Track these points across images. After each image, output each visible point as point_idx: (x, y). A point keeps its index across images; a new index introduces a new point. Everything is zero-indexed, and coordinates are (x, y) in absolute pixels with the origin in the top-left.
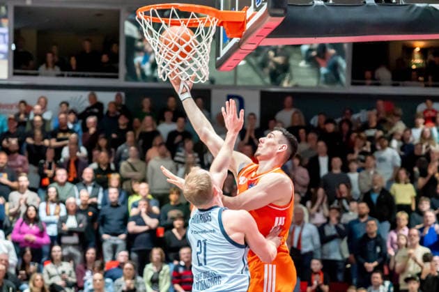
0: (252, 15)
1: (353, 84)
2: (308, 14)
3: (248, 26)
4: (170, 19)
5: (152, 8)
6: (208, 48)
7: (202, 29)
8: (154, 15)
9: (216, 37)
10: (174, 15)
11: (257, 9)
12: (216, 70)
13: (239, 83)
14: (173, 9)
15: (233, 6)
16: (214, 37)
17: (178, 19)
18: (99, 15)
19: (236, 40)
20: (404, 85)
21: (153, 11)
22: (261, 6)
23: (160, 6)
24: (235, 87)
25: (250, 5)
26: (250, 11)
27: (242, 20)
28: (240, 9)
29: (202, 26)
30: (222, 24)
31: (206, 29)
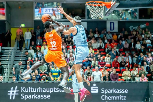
0: (112, 3)
1: (139, 19)
2: (125, 2)
3: (111, 6)
4: (94, 5)
5: (89, 2)
6: (103, 11)
7: (101, 7)
8: (90, 4)
9: (105, 8)
10: (94, 4)
11: (113, 2)
12: (105, 16)
13: (113, 19)
14: (94, 2)
15: (108, 1)
16: (104, 8)
17: (96, 4)
18: (81, 5)
19: (109, 9)
20: (151, 19)
21: (90, 3)
22: (114, 1)
23: (91, 2)
24: (112, 20)
25: (112, 1)
26: (112, 2)
27: (110, 4)
28: (110, 2)
29: (101, 6)
30: (105, 5)
31: (102, 7)
